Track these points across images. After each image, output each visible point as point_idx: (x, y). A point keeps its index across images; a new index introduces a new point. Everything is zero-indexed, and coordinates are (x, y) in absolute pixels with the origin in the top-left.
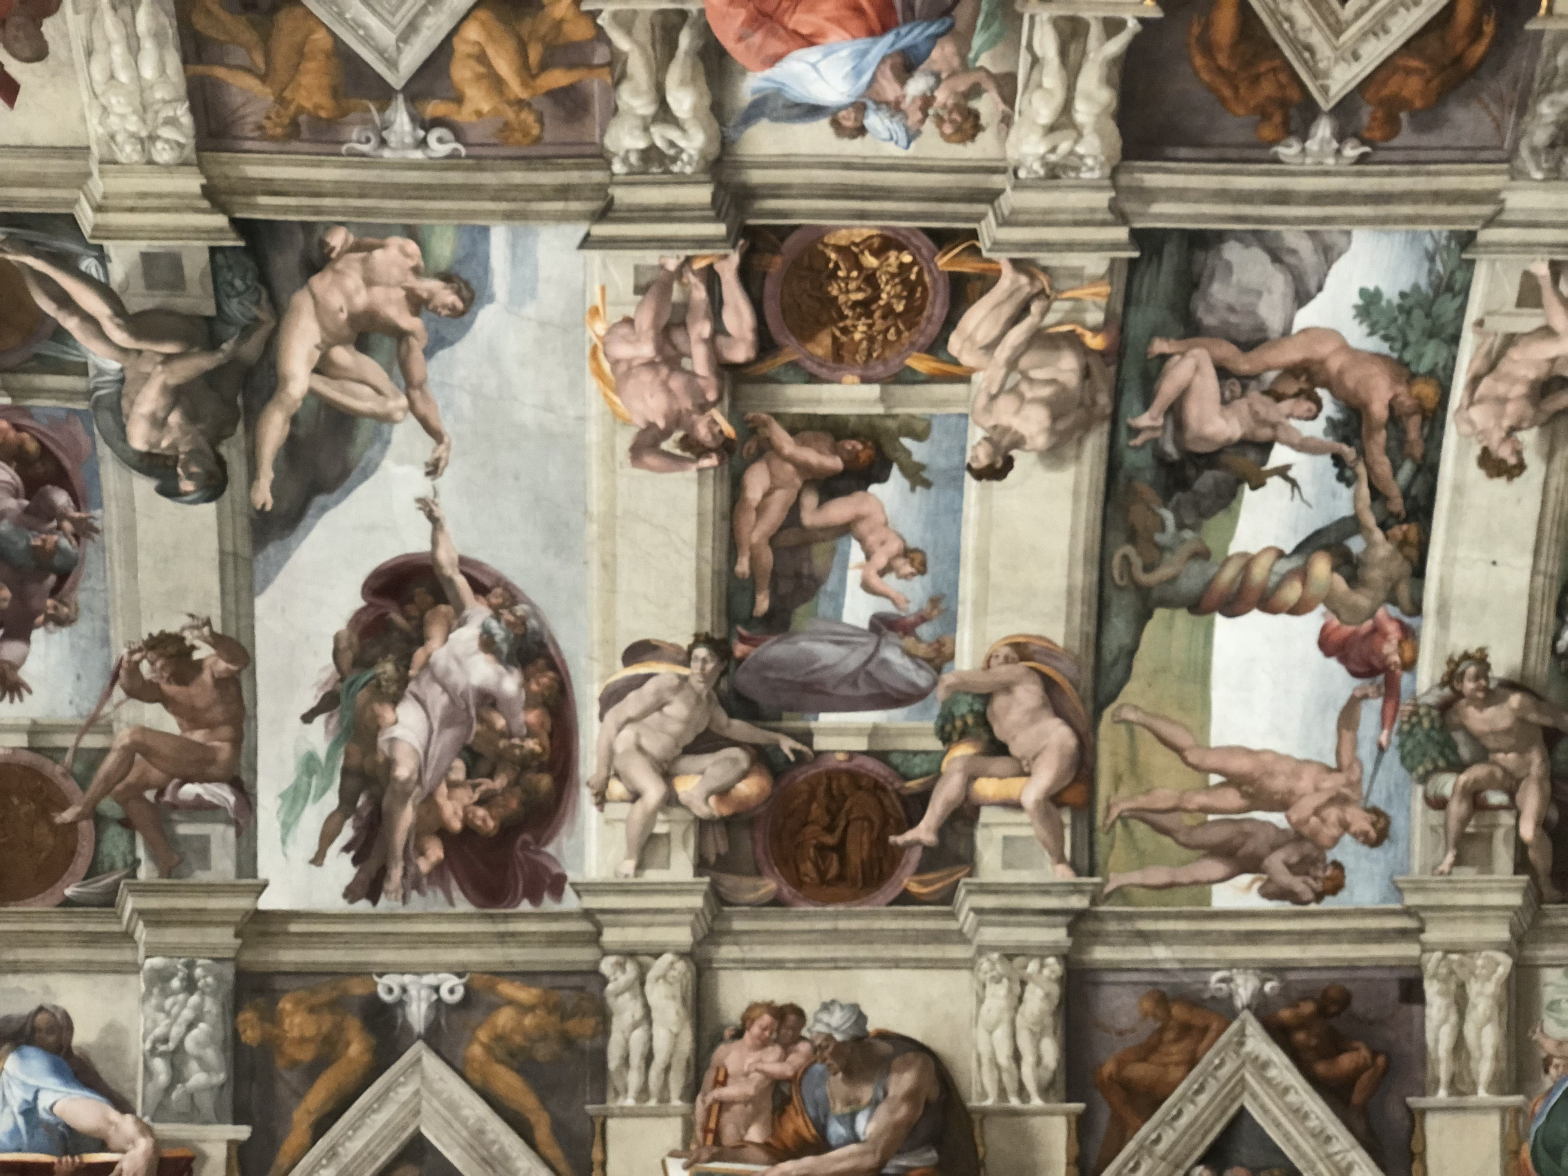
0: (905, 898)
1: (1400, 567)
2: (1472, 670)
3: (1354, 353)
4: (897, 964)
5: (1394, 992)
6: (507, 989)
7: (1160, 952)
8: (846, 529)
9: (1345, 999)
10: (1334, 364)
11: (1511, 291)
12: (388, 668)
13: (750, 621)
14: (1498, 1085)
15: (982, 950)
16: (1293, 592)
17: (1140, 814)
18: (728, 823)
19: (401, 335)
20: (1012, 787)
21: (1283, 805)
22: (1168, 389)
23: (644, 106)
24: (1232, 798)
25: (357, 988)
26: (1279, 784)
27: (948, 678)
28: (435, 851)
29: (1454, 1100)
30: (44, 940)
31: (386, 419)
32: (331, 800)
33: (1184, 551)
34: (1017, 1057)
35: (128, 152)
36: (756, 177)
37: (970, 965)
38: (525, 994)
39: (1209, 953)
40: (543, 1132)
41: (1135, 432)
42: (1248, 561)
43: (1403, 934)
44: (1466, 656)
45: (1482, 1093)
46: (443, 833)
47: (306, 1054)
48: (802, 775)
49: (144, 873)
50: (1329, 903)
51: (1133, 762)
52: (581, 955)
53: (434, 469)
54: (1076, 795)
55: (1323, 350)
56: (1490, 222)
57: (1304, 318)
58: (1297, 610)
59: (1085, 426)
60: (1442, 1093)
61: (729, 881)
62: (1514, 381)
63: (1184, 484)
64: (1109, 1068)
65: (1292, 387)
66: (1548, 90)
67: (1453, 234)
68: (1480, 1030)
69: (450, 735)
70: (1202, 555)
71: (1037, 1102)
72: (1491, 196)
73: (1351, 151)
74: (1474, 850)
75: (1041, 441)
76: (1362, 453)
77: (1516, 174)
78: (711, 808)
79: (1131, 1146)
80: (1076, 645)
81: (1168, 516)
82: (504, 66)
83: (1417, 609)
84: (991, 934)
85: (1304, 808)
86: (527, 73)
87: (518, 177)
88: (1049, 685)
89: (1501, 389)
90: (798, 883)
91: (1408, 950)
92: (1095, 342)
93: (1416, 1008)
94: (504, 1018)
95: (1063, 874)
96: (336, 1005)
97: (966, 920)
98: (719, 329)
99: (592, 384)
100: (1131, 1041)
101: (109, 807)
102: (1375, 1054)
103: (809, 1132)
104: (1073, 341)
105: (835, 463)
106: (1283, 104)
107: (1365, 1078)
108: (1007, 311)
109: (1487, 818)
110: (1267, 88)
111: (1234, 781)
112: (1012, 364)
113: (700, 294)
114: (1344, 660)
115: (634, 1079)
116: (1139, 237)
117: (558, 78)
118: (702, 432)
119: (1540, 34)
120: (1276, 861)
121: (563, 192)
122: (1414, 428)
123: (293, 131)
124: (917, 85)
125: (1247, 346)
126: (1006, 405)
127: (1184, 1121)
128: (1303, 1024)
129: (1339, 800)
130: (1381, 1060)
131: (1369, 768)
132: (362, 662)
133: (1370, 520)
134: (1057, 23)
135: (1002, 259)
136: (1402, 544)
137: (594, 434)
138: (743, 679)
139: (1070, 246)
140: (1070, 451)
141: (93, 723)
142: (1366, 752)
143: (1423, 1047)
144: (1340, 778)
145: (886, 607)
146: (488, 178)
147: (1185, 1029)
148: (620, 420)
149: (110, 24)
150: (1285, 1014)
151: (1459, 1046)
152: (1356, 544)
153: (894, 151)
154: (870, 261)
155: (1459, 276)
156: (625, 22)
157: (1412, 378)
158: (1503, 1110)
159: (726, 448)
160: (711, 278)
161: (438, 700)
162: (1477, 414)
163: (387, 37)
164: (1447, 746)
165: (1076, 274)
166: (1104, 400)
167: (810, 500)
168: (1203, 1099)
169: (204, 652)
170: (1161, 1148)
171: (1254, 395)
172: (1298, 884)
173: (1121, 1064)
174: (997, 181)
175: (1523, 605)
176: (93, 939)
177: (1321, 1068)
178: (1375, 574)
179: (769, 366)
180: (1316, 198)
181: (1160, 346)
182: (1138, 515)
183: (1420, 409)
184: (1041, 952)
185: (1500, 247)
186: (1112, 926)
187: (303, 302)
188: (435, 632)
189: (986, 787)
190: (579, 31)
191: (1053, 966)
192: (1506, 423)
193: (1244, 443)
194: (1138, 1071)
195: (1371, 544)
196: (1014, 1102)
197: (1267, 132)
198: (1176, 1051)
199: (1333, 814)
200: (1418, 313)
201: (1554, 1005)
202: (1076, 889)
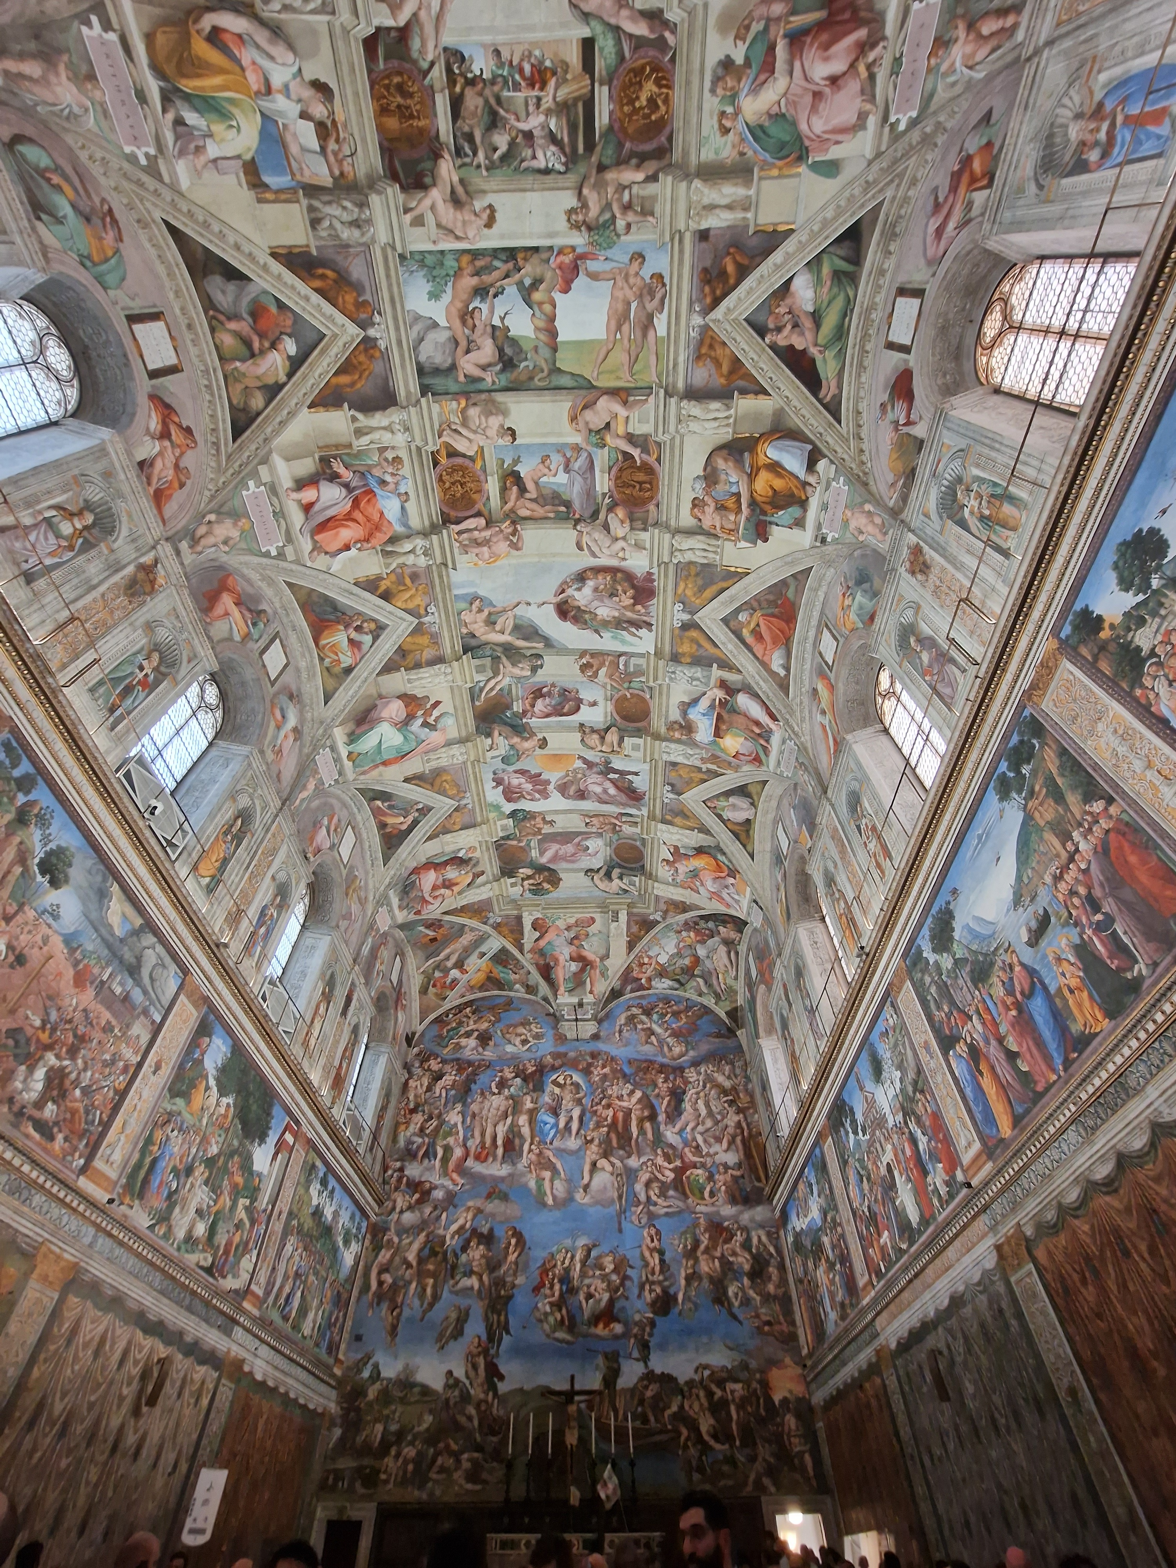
0: (658, 460)
1: (535, 259)
2: (574, 217)
3: (454, 297)
4: (681, 463)
5: (704, 245)
6: (680, 591)
7: (681, 359)
8: (536, 483)
9: (705, 270)
10: (459, 305)
11: (419, 230)
12: (587, 616)
13: (568, 513)
14: (748, 183)
15: (677, 431)
16: (547, 308)
17: (631, 368)
18: (631, 521)
19: (490, 614)
20: (621, 420)
21: (629, 304)
22: (477, 372)
23: (412, 556)
24: (625, 328)
25: (677, 632)
26: (620, 306)
27: (584, 445)
28: (639, 607)
29: (753, 209)
30: (660, 704)
31: (515, 616)
32: (624, 633)
33: (535, 356)
34: (715, 419)
35: (450, 678)
36: (427, 523)
37: (682, 437)
38: (682, 585)
39: (683, 336)
40: (725, 585)
41: (494, 382)
42: (537, 329)
43: (681, 241)
44: (569, 220)
45: (752, 192)
46: (634, 605)
47: (695, 647)
48: (616, 496)
49: (643, 679)
50: (667, 280)
51: (611, 372)
52: (671, 568)
53: (529, 604)
54: (623, 395)
55: (454, 311)
56: (394, 248)
57: (443, 322)
58: (554, 306)
59: (493, 402)
60: (749, 215)
61: (650, 521)
62: (455, 219)
63: (511, 359)
64: (723, 381)
65: (470, 321)
66: (338, 236)
67: (401, 265)
68: (724, 196)
69: (607, 601)
70: (536, 349)
71: (732, 411)
72: (383, 250)
73: (377, 318)
74: (647, 205)
75: (501, 418)
76: (492, 285)
77: (373, 240)
78: (627, 525)
79: (753, 372)
80: (571, 397)
81: (523, 365)
82: (407, 595)
83: (551, 248)
84: (672, 428)
85: (630, 294)
86: (408, 589)
87: (438, 589)
88: (585, 407)
89: (459, 224)
90: (652, 498)
91: (688, 237)
92: (463, 403)
93: (712, 233)
94: (689, 593)
95: (651, 399)
96: (681, 638)
97: (666, 438)
98: (476, 529)
99: (498, 563)
100: (713, 370)
101: (626, 685)
102: (729, 254)
103: (734, 499)
104: (464, 411)
105: (515, 488)
106: (366, 350)
107: (738, 258)
108: (457, 436)
109: (635, 200)
110: (362, 358)
111: (619, 328)
112: (475, 432)
113: (465, 535)
114: (572, 281)
115: (711, 555)
116: (423, 394)
117: (408, 581)
118: (510, 530)
119: (317, 247)
120: (650, 306)
121: (441, 577)
122: (480, 263)
123: (436, 643)
124: (388, 478)
125: (457, 343)
126: (489, 433)
127: (747, 348)
128: (713, 291)
129: (626, 278)
130: (732, 250)
131: (614, 264)
132: (585, 623)
133: (517, 277)
134: (357, 438)
135: (439, 441)
136: (525, 259)
137: (514, 561)
138: (587, 515)
139: (431, 418)
140: (503, 407)
141: (604, 686)
142: (608, 266)
143: (729, 227)
144: (618, 278)
145: (561, 468)
146: (440, 597)
147: (711, 347)
148: (508, 555)
149: (417, 683)
150: (708, 300)
151: (729, 207)
152: (527, 282)
153: (410, 482)
154: (447, 485)
155: (417, 257)
156: (387, 566)
157: (460, 269)
158: (760, 179)
159: (514, 523)
160: (459, 533)
161: (596, 603)
162: (471, 235)
163: (405, 624)
164: (605, 226)
165: (440, 415)
166: (484, 396)
167: (528, 495)
168: (739, 339)
169: (584, 661)
170: (756, 358)
171: (474, 337)
172: (658, 296)
173: (722, 375)
174: (413, 448)
175: (547, 193)
176: (660, 693)
177: (732, 281)
178: (538, 271)
179: (486, 513)
180: (397, 329)
181: (462, 378)
182: (523, 377)
183: (472, 261)
184: (679, 409)
185: (403, 240)
186: (671, 379)
187: (484, 638)
188: (576, 603)
189: (621, 431)
190: (393, 577)
191: (684, 403)
192: (473, 218)
193: (493, 337)
194: (725, 368)
195: (527, 275)
196: (731, 420)
197: (377, 354)
198: (719, 351)
199: (632, 280)
200: (435, 273)
201: (717, 153)
202: (657, 394)
